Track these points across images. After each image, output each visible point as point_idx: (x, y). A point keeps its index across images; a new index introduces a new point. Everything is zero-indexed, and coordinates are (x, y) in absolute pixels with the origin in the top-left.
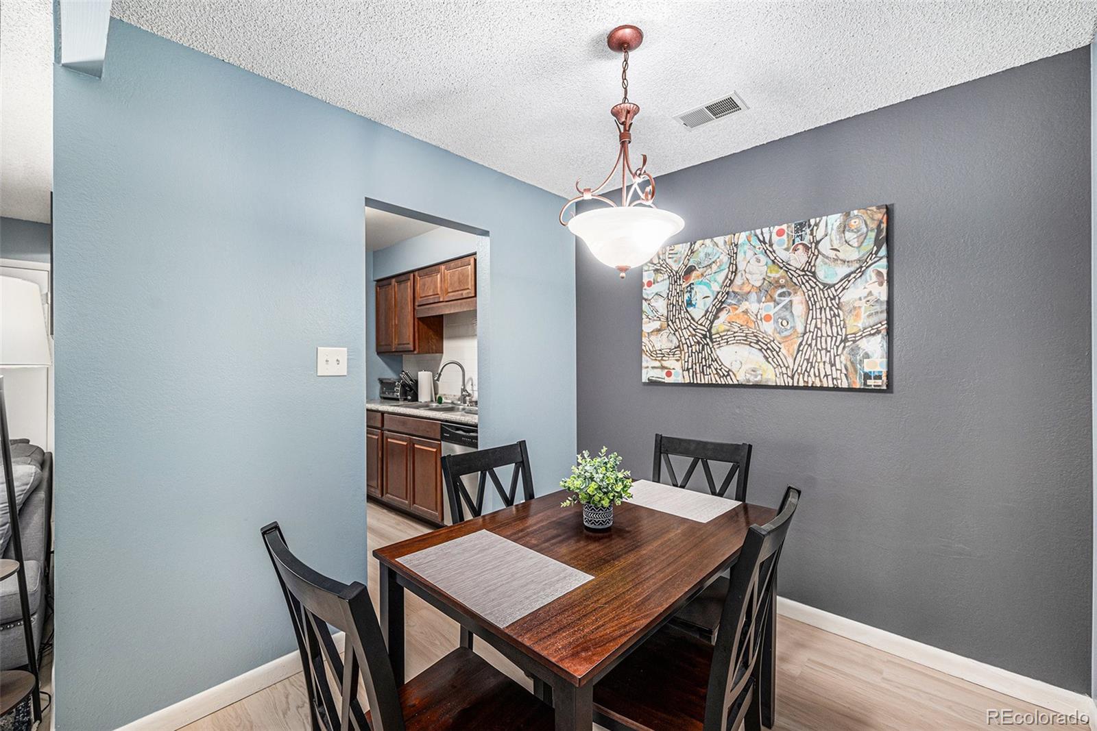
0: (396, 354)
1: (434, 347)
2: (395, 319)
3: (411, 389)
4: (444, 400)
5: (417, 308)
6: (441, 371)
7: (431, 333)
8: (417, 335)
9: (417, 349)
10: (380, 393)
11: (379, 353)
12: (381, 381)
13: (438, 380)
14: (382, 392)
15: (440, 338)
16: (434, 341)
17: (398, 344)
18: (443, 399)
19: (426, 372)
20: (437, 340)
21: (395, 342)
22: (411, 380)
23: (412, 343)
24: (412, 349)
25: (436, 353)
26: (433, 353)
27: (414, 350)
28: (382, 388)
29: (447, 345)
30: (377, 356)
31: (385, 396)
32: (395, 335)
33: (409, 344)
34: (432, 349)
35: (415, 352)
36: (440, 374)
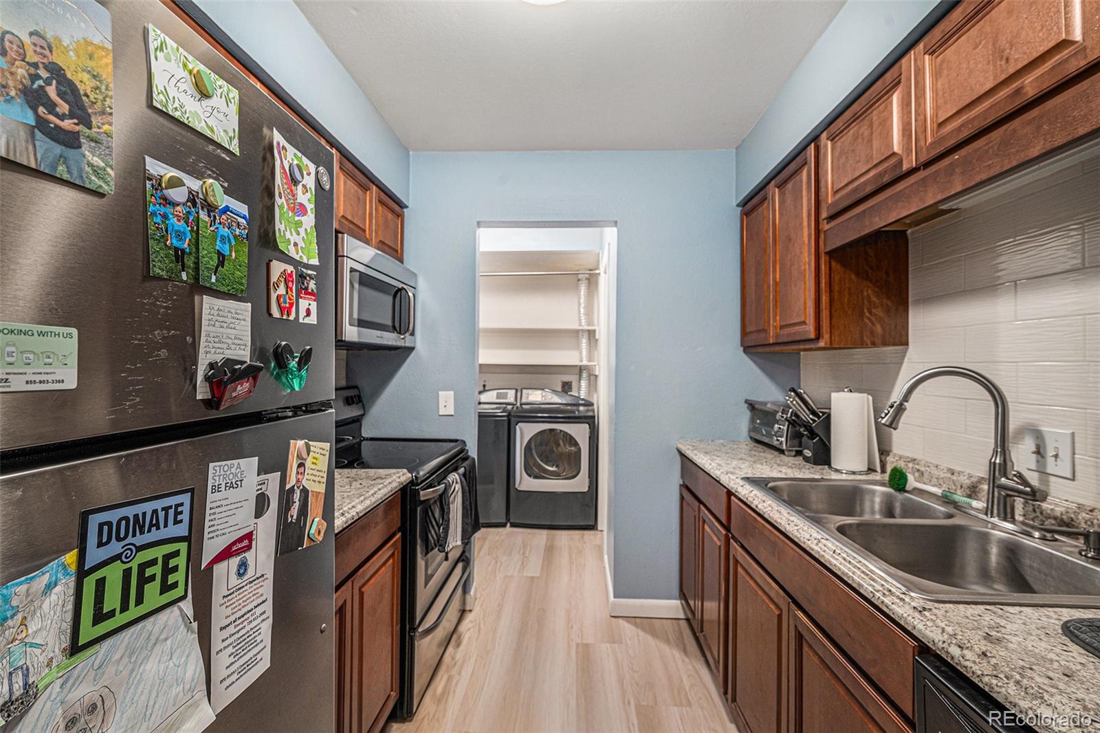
0: (777, 348)
1: (879, 329)
2: (774, 271)
3: (813, 434)
4: (912, 482)
5: (825, 226)
6: (906, 397)
7: (869, 292)
8: (824, 298)
9: (826, 336)
10: (749, 431)
11: (748, 349)
12: (752, 406)
13: (893, 424)
14: (753, 429)
15: (898, 299)
16: (879, 312)
17: (782, 327)
18: (910, 477)
19: (856, 395)
20: (888, 311)
21: (774, 322)
22: (814, 413)
23: (811, 321)
24: (812, 336)
25: (885, 344)
26: (874, 344)
27: (818, 337)
28: (752, 421)
29: (920, 320)
30: (743, 354)
31: (758, 437)
32: (775, 305)
33: (804, 323)
34: (872, 332)
35: (822, 344)
36: (900, 409)
